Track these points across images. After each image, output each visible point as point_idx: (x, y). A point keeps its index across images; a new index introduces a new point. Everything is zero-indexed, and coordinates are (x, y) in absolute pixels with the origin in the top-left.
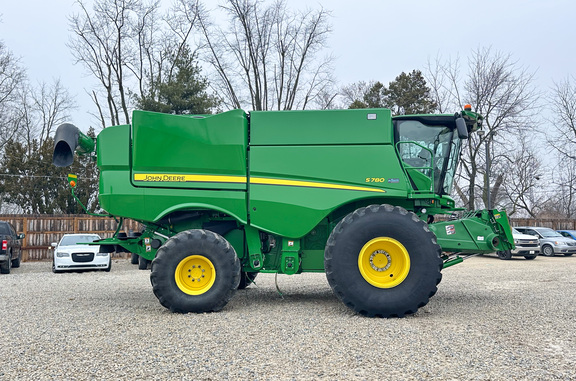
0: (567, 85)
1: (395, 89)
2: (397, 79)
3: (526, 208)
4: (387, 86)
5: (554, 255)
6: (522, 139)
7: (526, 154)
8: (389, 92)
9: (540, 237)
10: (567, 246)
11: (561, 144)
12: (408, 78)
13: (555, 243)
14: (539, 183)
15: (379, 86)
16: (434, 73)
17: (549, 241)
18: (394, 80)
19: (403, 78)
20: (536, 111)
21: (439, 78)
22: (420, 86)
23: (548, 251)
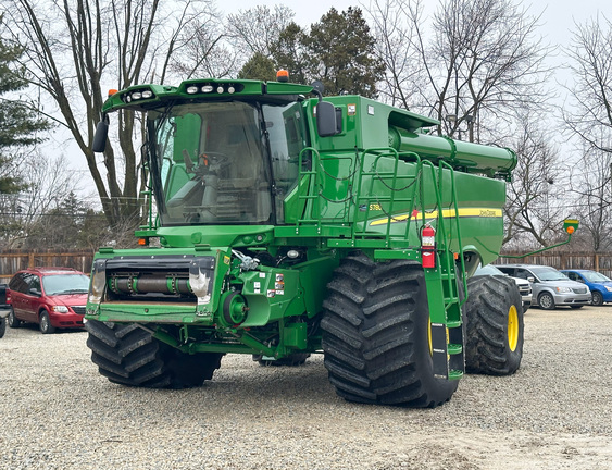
0: (596, 30)
1: (321, 37)
2: (323, 20)
3: (532, 230)
4: (308, 32)
5: (555, 307)
6: (524, 120)
7: (529, 143)
8: (311, 40)
9: (536, 281)
10: (573, 294)
11: (584, 126)
12: (341, 19)
13: (556, 290)
14: (553, 189)
15: (294, 29)
16: (383, 7)
17: (548, 286)
18: (317, 20)
19: (332, 16)
20: (542, 76)
21: (391, 16)
22: (360, 34)
23: (545, 301)
